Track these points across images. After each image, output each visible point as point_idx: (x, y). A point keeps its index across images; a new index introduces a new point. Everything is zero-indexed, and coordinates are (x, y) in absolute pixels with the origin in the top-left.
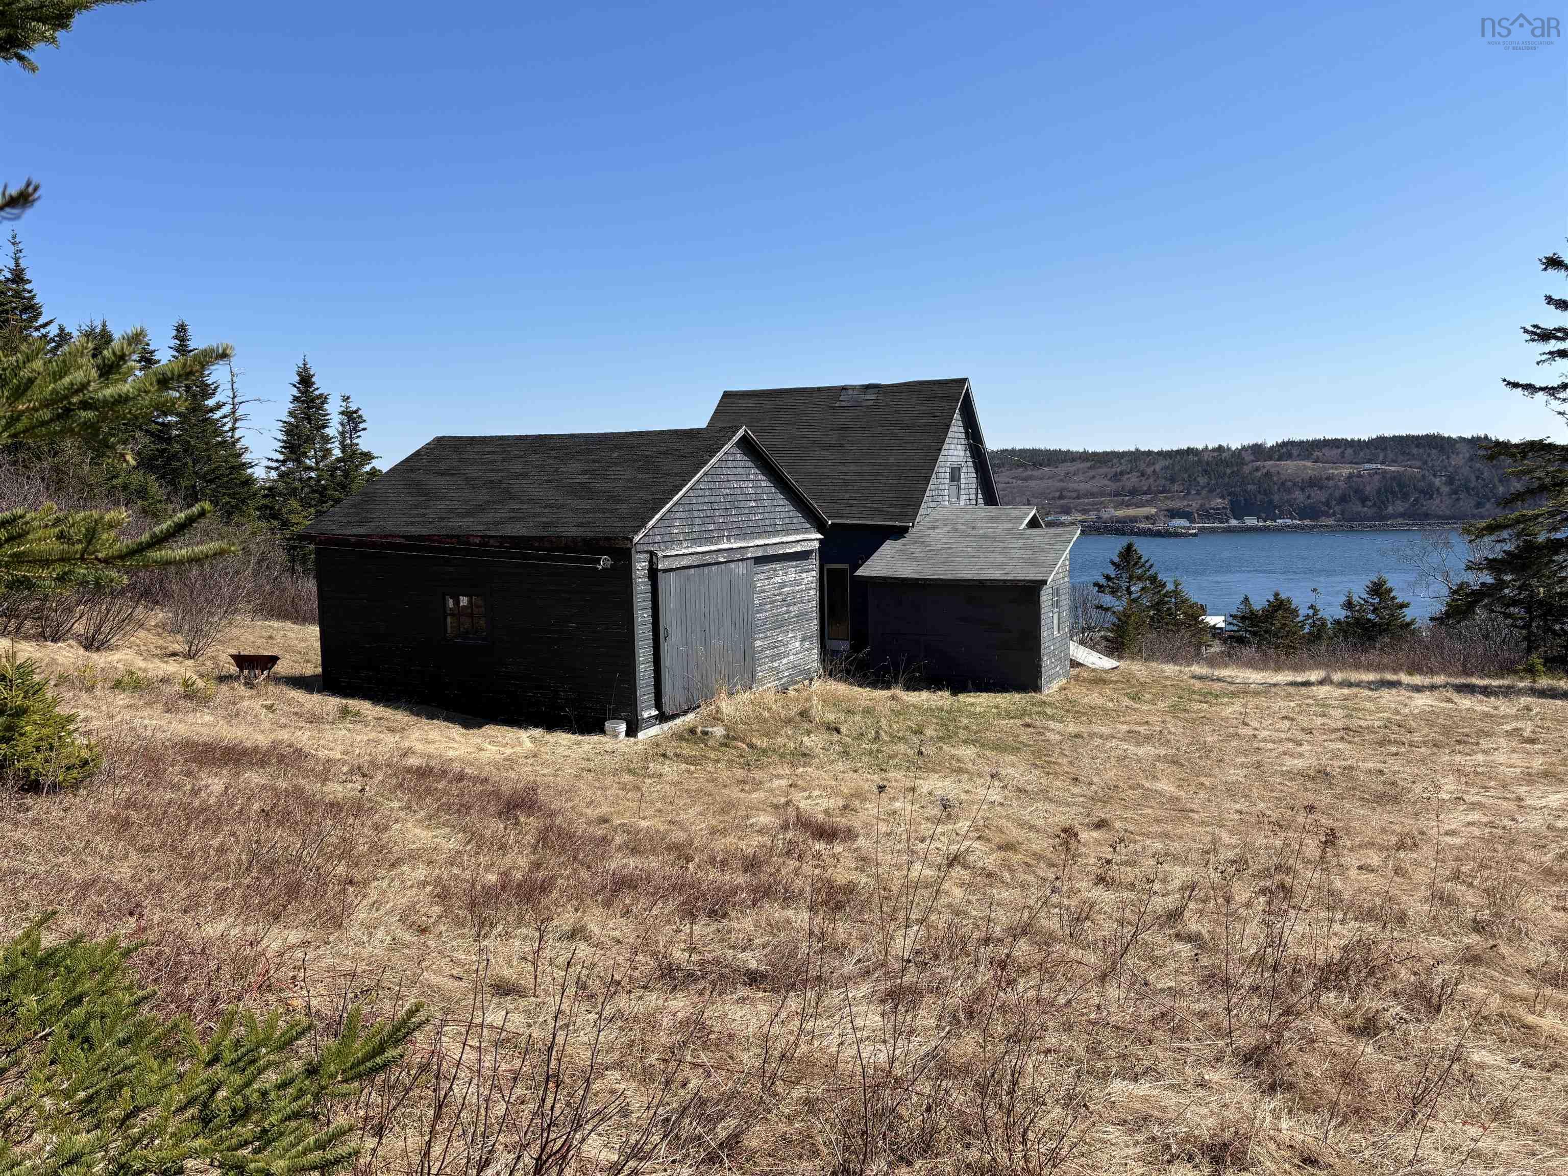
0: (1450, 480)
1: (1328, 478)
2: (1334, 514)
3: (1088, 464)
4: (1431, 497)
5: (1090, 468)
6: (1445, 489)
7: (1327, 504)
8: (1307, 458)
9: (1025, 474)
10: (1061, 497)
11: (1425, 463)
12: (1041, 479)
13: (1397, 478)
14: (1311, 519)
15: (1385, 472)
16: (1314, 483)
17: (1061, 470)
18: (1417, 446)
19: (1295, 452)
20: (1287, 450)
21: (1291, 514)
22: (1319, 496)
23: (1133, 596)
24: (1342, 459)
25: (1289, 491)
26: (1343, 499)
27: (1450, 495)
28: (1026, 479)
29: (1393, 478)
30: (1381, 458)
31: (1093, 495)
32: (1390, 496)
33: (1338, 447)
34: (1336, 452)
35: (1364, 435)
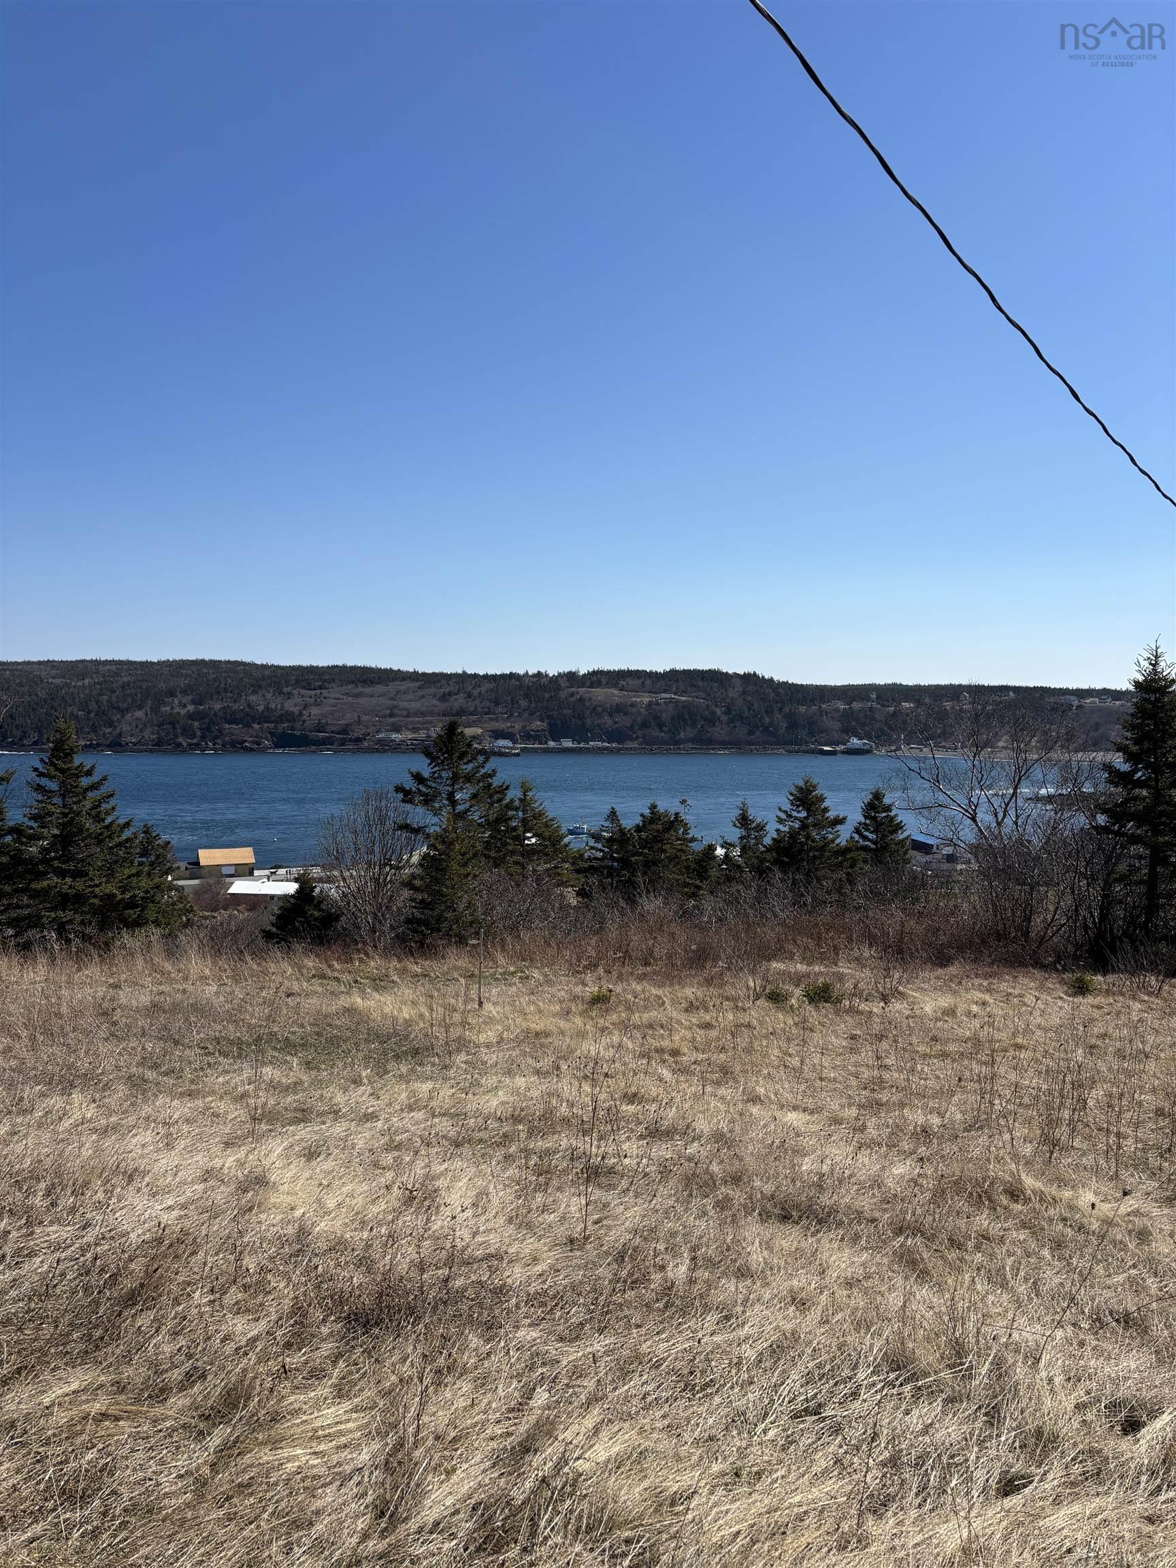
0: (728, 711)
1: (632, 705)
2: (637, 738)
3: (418, 684)
4: (714, 725)
5: (420, 688)
6: (725, 718)
7: (631, 728)
8: (615, 686)
9: (356, 691)
10: (391, 715)
11: (709, 695)
12: (372, 696)
13: (685, 706)
14: (618, 743)
15: (678, 701)
16: (619, 709)
17: (392, 688)
18: (702, 679)
19: (604, 681)
20: (598, 678)
21: (601, 737)
22: (623, 721)
23: (460, 808)
24: (643, 688)
25: (599, 715)
26: (645, 725)
27: (728, 723)
28: (356, 696)
29: (684, 707)
30: (674, 689)
31: (423, 714)
32: (682, 723)
33: (639, 678)
34: (637, 682)
35: (661, 667)
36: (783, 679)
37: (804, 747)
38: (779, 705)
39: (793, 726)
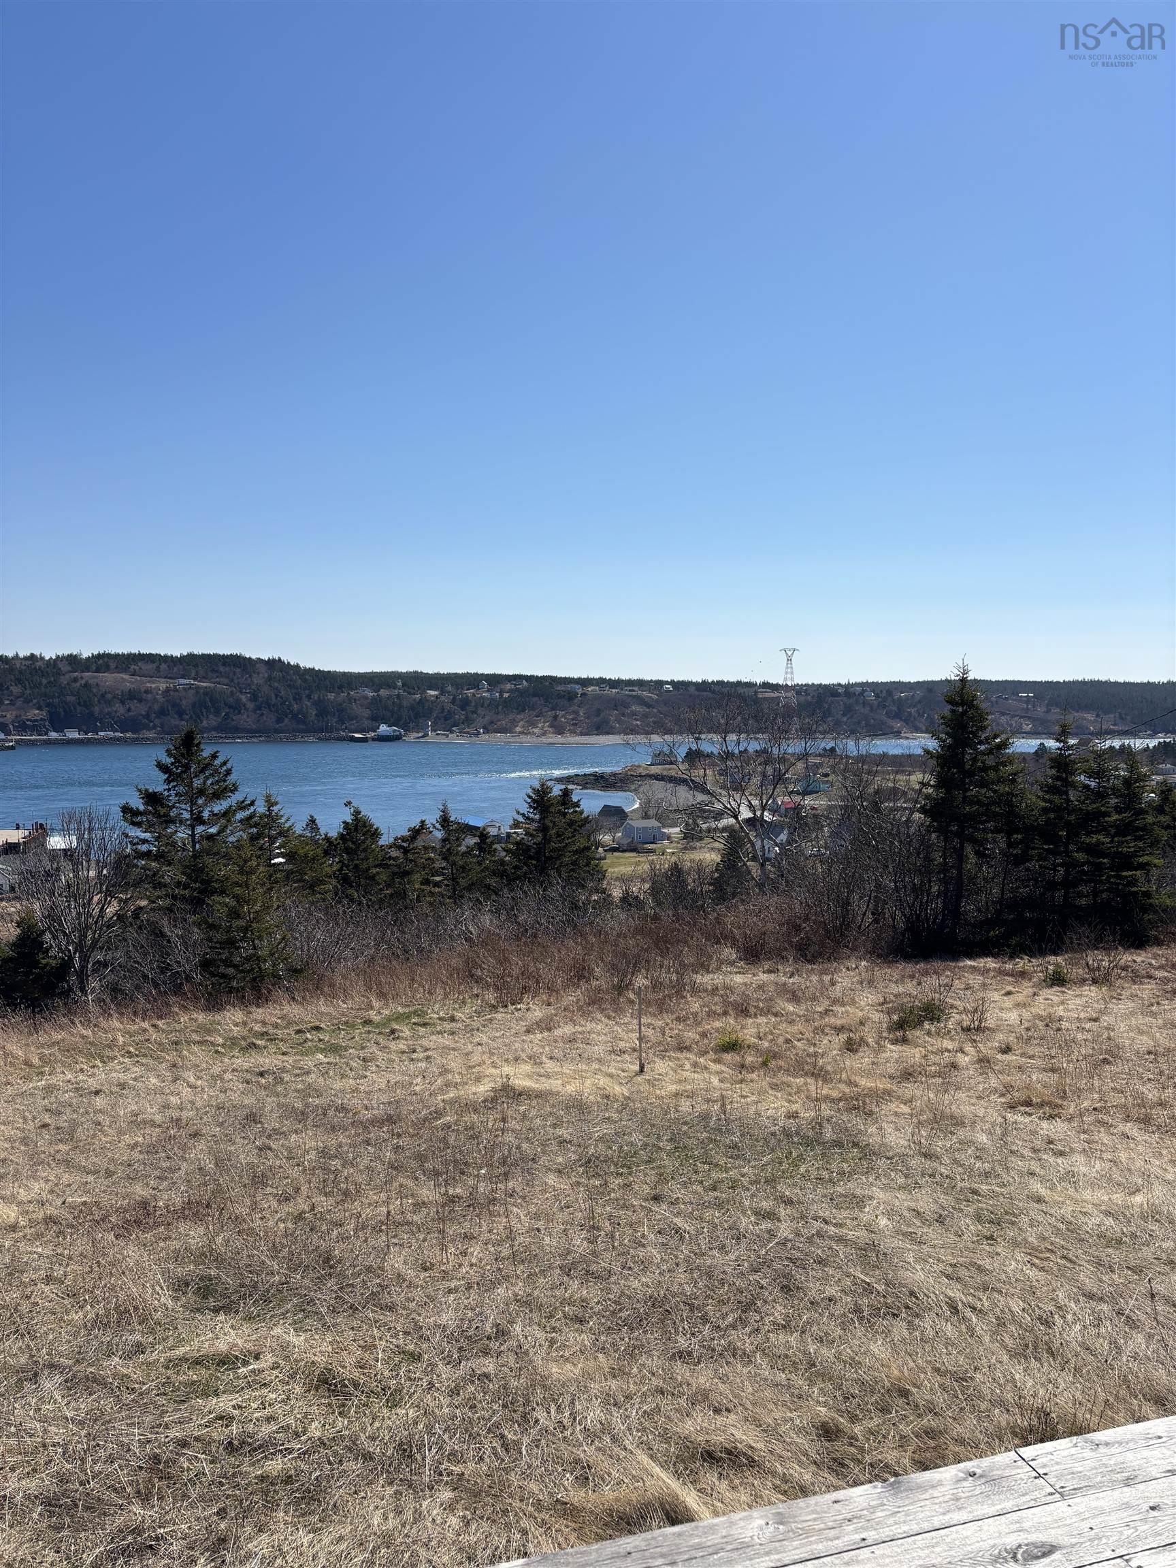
0: (254, 698)
1: (147, 692)
2: (155, 727)
4: (239, 713)
6: (251, 706)
7: (147, 716)
8: (125, 670)
11: (232, 681)
13: (207, 693)
14: (134, 732)
15: (198, 687)
16: (133, 695)
18: (224, 664)
19: (112, 665)
20: (103, 662)
21: (112, 726)
22: (138, 709)
24: (157, 674)
25: (109, 703)
26: (163, 712)
27: (254, 711)
29: (206, 694)
30: (193, 675)
32: (204, 711)
33: (153, 662)
34: (151, 667)
35: (176, 652)
36: (309, 665)
37: (334, 735)
38: (307, 692)
39: (323, 712)
